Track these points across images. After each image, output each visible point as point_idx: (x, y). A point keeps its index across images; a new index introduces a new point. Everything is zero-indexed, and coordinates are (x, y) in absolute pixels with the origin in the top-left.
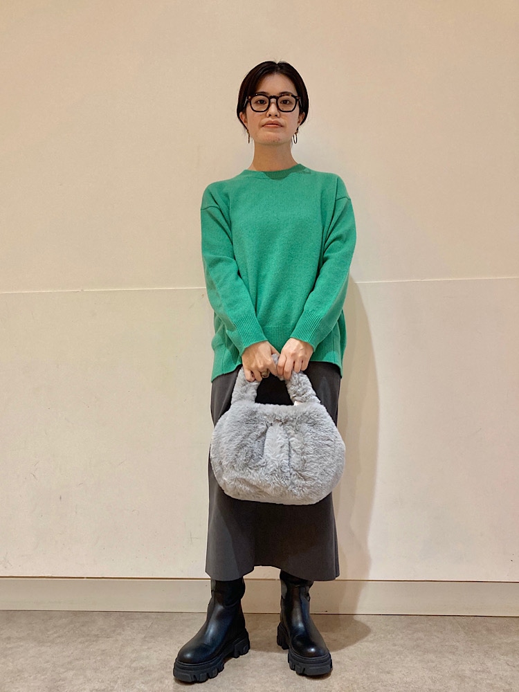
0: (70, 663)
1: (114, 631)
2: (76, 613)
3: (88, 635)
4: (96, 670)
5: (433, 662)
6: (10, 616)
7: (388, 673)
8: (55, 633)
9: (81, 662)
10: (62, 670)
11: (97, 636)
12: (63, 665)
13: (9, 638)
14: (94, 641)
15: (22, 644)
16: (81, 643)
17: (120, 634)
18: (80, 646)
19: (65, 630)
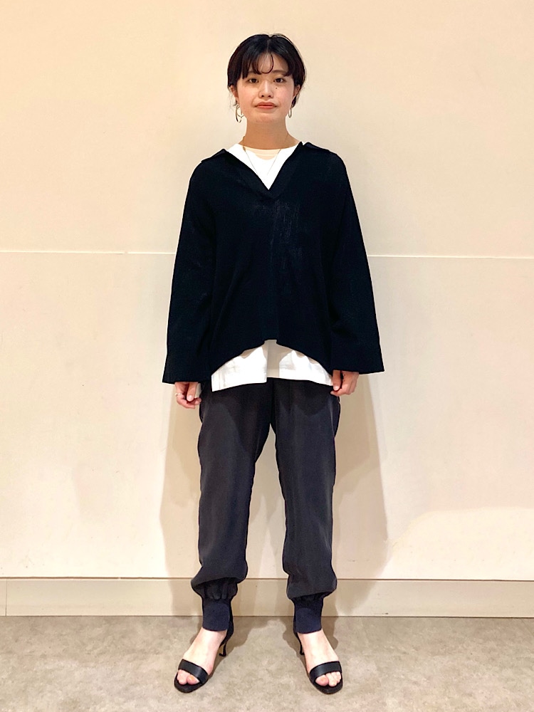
0: (126, 689)
1: (161, 644)
2: (110, 620)
3: (134, 651)
4: (159, 699)
5: (513, 680)
6: (33, 624)
7: (471, 695)
8: (94, 648)
9: (138, 688)
10: (122, 700)
11: (142, 651)
12: (119, 693)
13: (44, 656)
14: (143, 659)
15: (62, 664)
16: (129, 661)
17: (168, 648)
18: (130, 666)
19: (105, 644)
